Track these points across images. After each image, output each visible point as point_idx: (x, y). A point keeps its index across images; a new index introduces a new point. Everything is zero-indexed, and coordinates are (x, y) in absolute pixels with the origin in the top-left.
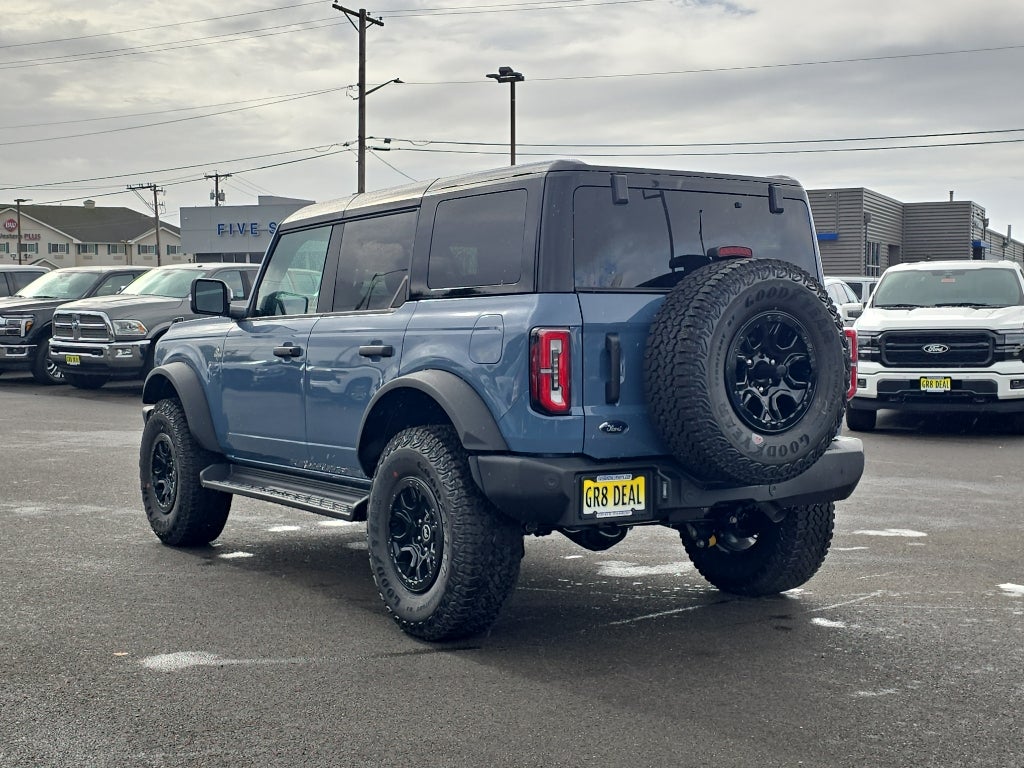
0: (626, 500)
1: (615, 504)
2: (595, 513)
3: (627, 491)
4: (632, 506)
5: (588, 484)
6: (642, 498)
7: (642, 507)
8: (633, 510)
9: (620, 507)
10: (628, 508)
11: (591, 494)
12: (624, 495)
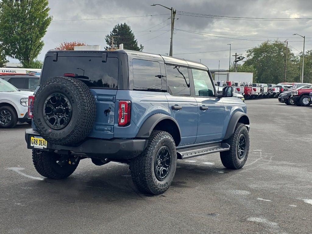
0: (42, 144)
1: (39, 145)
2: (34, 146)
3: (43, 142)
4: (44, 146)
5: (32, 138)
6: (46, 145)
7: (46, 147)
8: (44, 147)
9: (40, 146)
10: (43, 147)
11: (33, 141)
12: (42, 143)
